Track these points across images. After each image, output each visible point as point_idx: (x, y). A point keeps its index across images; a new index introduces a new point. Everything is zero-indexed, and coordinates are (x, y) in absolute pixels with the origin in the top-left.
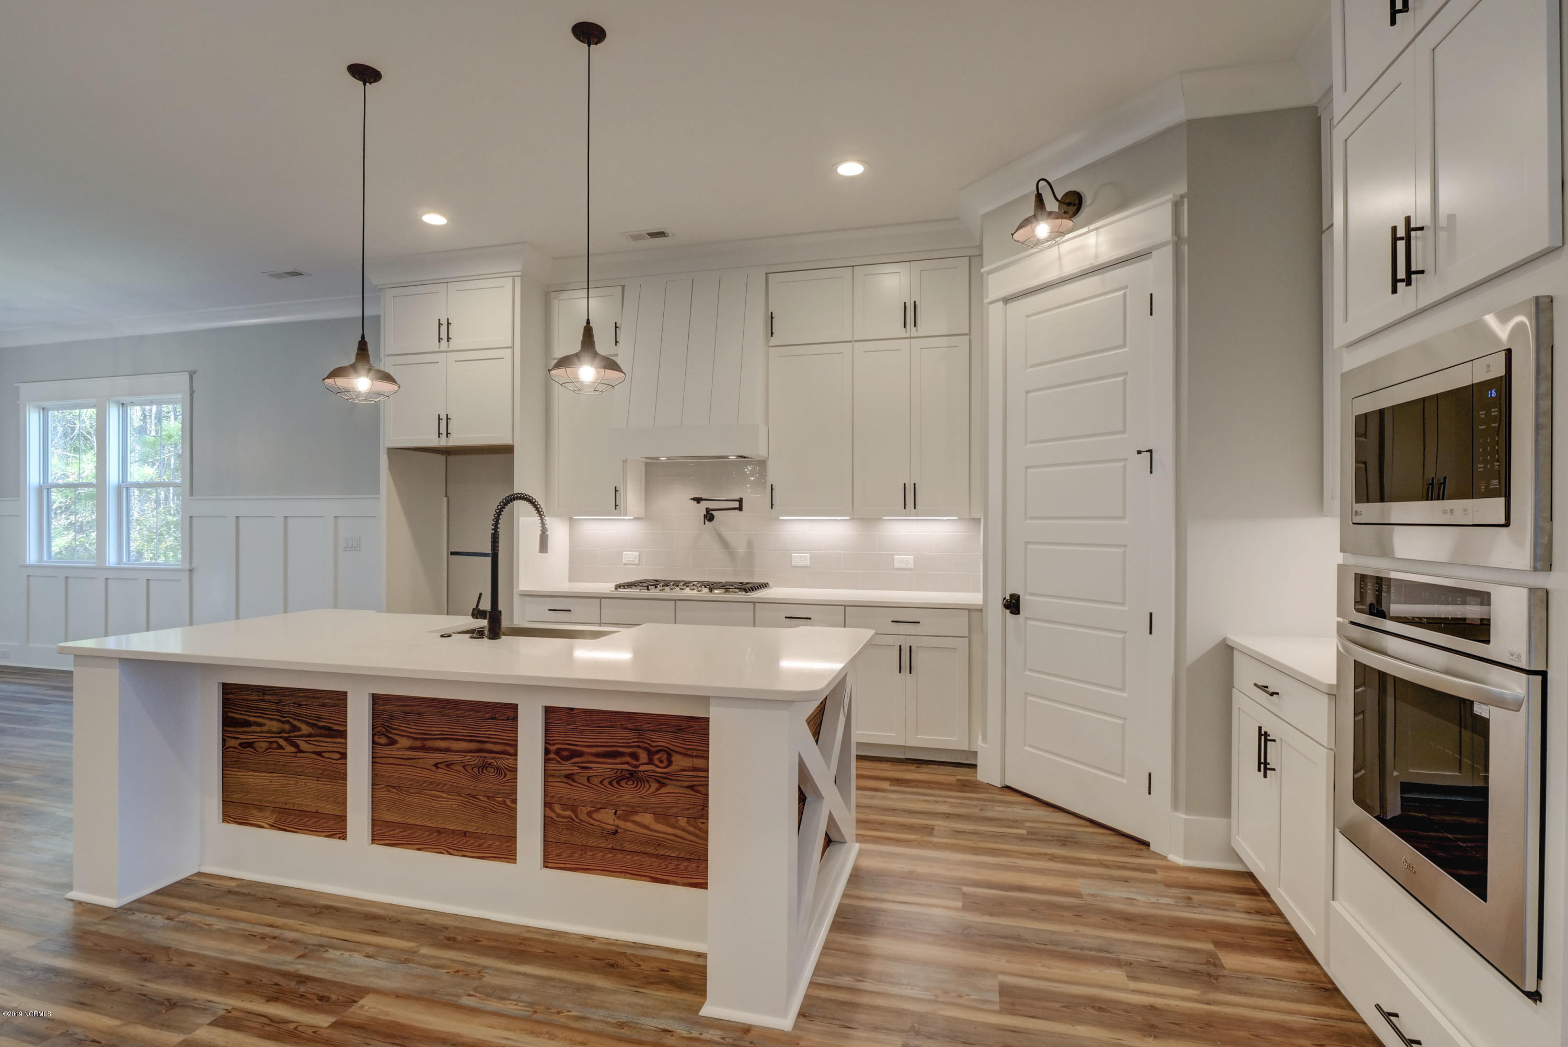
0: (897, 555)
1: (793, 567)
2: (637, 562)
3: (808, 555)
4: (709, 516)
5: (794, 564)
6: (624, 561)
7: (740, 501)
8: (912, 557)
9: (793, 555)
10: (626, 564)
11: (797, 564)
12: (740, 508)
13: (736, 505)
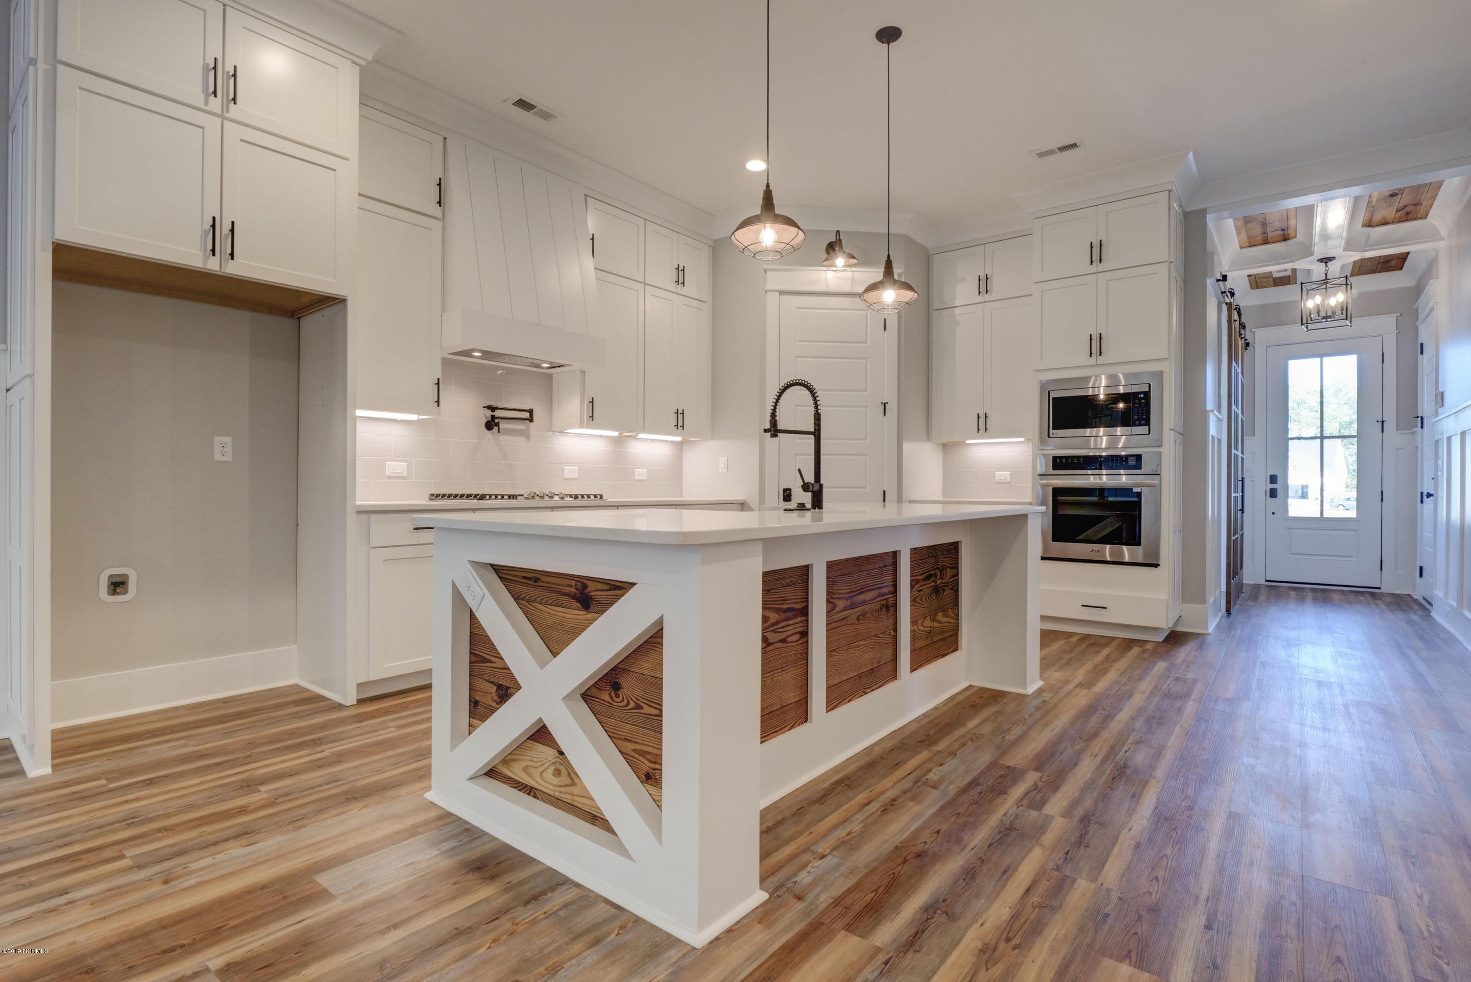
0: (638, 468)
1: (565, 479)
2: (405, 474)
3: (576, 468)
4: (491, 424)
5: (566, 476)
6: (388, 473)
7: (531, 412)
8: (645, 470)
9: (565, 467)
10: (389, 477)
11: (568, 477)
12: (531, 419)
13: (527, 415)
